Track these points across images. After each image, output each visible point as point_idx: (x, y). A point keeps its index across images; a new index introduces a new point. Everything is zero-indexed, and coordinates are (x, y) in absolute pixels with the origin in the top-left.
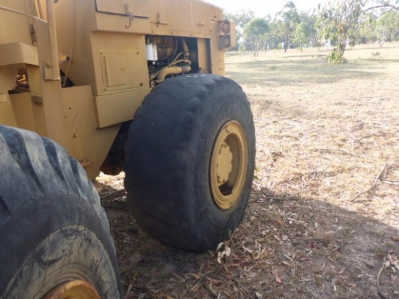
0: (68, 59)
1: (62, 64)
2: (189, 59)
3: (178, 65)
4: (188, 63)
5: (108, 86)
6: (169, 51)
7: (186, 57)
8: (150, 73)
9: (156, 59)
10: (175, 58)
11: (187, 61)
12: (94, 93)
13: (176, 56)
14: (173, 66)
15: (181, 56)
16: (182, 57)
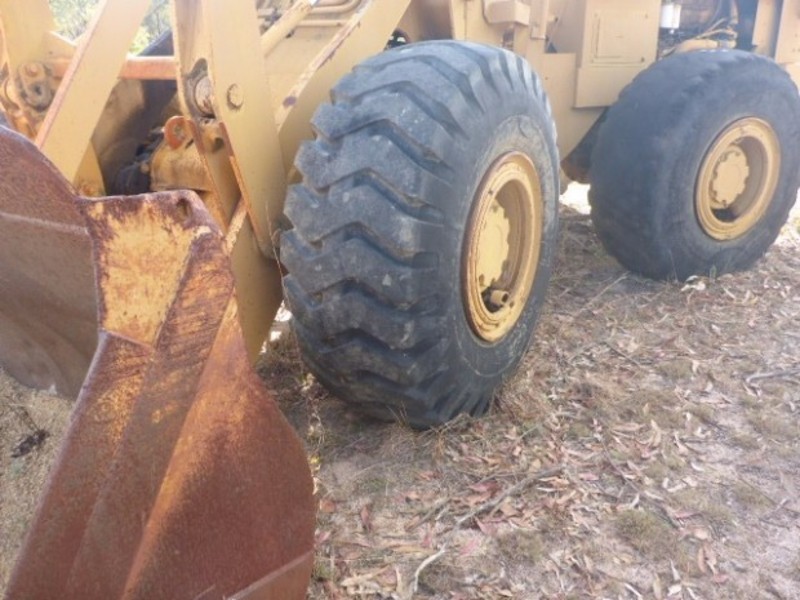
0: (556, 20)
1: (550, 26)
2: (735, 30)
3: (713, 37)
4: (732, 36)
5: (596, 57)
6: (705, 15)
7: (731, 26)
8: (660, 47)
9: (676, 25)
10: (712, 25)
11: (730, 31)
12: (578, 64)
13: (714, 22)
14: (704, 38)
15: (723, 23)
16: (723, 26)
